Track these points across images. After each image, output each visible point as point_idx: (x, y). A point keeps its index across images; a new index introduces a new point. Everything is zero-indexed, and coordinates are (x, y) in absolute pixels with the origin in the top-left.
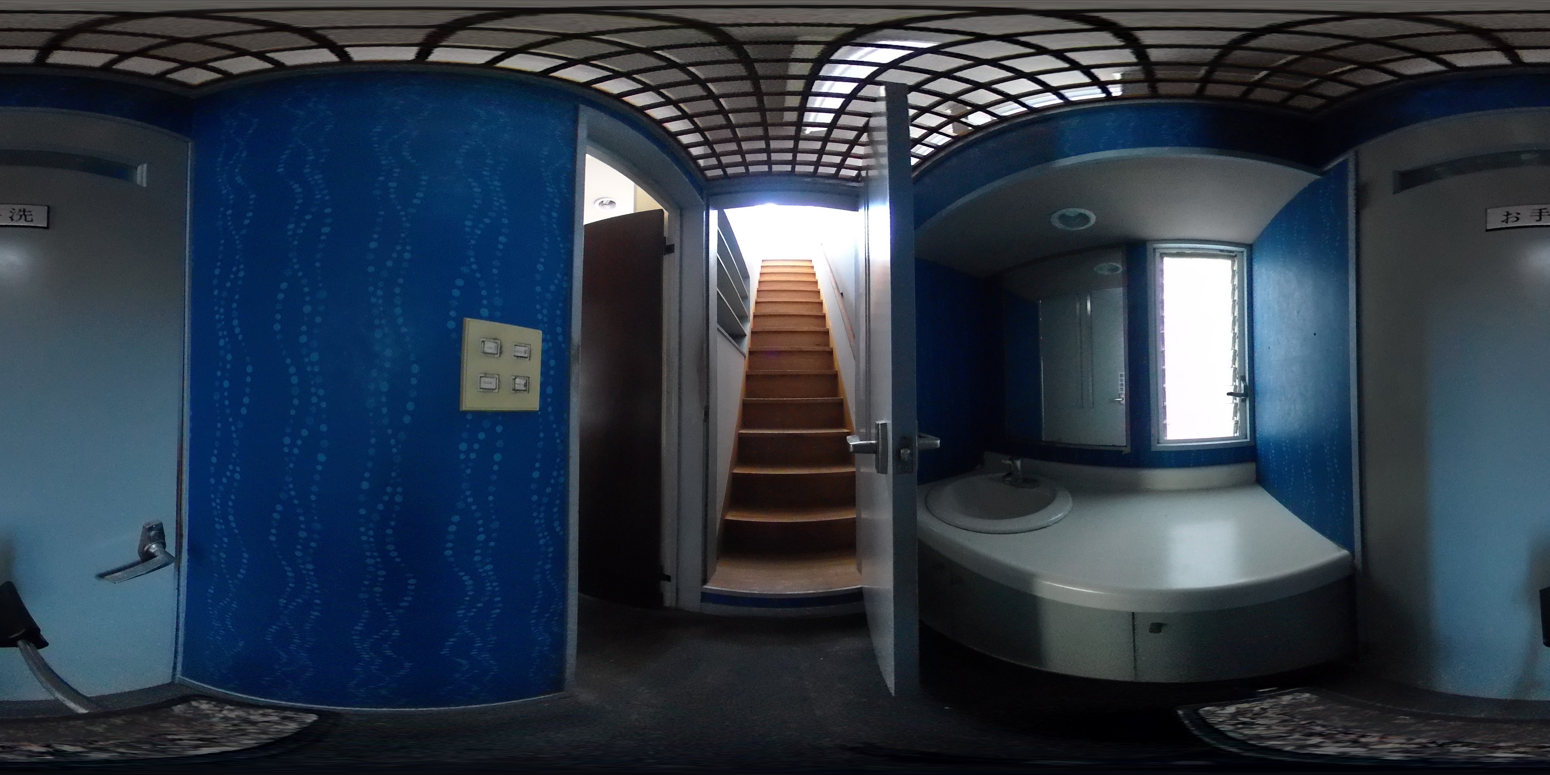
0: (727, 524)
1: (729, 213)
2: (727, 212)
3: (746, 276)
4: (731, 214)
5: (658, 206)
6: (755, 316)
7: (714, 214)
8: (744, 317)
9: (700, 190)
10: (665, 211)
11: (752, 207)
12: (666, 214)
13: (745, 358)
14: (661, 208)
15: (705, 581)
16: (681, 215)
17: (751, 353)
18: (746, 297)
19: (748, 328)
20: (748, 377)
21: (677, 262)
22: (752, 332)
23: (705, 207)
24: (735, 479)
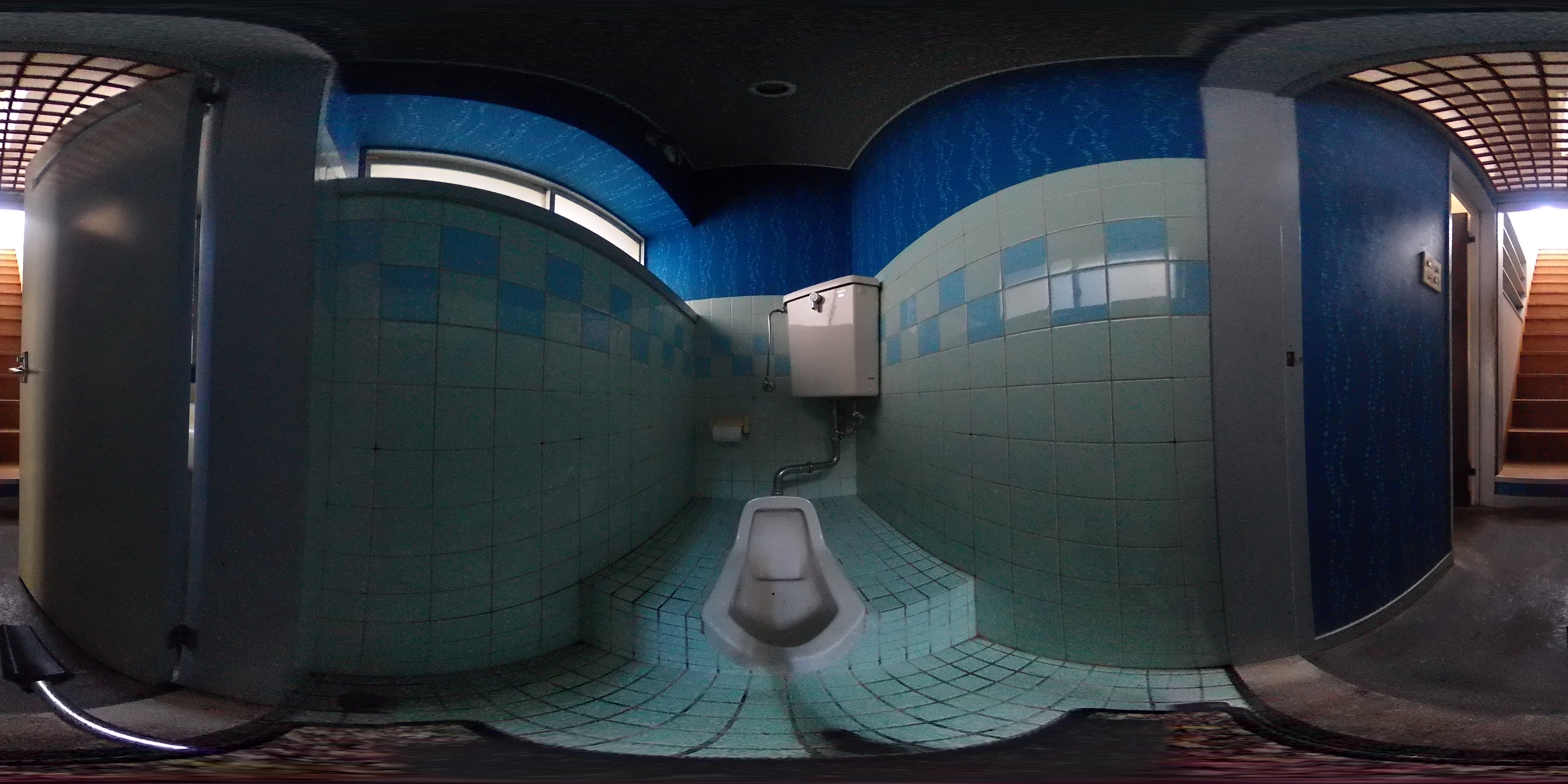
0: (1511, 436)
1: (1510, 214)
2: (1509, 214)
3: (1523, 262)
4: (1512, 215)
5: (1465, 211)
6: (1531, 294)
7: (1501, 216)
8: (1522, 294)
9: (1492, 200)
10: (1468, 214)
11: (1528, 211)
12: (1469, 216)
13: (1522, 322)
14: (1467, 212)
15: (1497, 473)
16: (1480, 217)
17: (1527, 320)
18: (1523, 278)
19: (1525, 302)
20: (1525, 337)
21: (1477, 247)
22: (1528, 306)
23: (1496, 213)
24: (1515, 406)
